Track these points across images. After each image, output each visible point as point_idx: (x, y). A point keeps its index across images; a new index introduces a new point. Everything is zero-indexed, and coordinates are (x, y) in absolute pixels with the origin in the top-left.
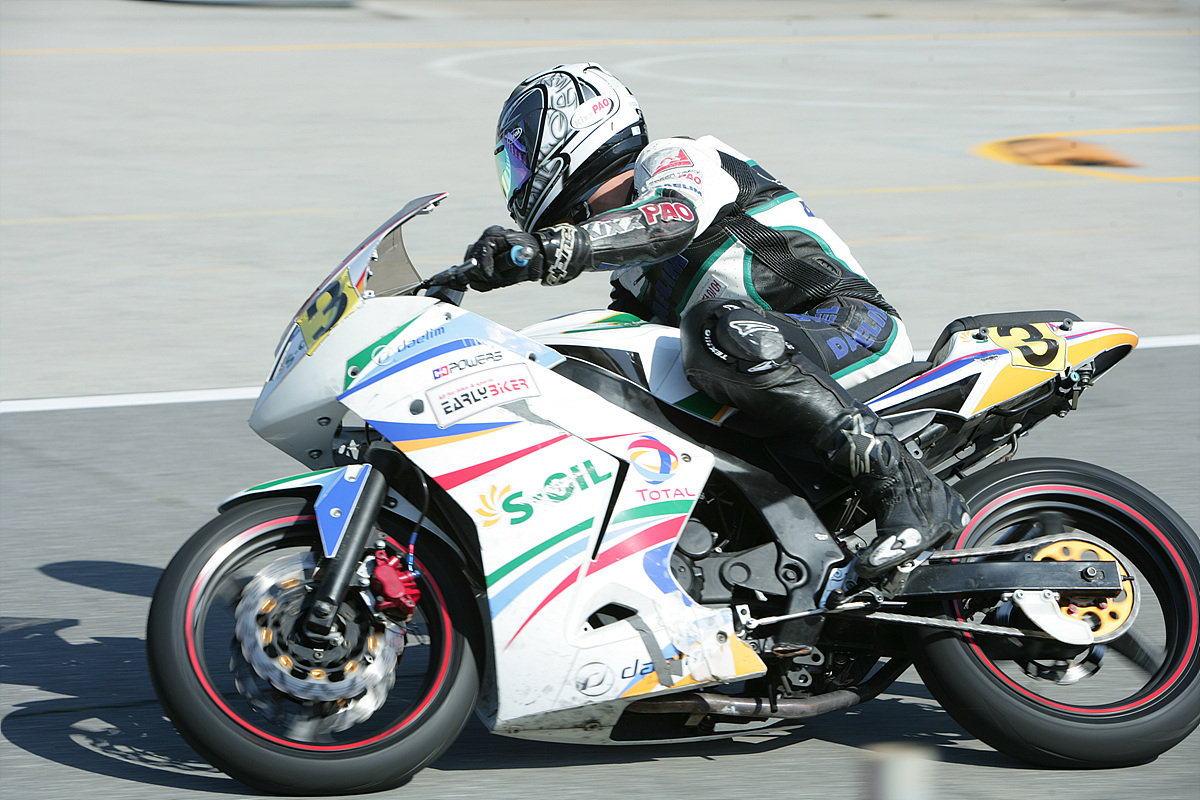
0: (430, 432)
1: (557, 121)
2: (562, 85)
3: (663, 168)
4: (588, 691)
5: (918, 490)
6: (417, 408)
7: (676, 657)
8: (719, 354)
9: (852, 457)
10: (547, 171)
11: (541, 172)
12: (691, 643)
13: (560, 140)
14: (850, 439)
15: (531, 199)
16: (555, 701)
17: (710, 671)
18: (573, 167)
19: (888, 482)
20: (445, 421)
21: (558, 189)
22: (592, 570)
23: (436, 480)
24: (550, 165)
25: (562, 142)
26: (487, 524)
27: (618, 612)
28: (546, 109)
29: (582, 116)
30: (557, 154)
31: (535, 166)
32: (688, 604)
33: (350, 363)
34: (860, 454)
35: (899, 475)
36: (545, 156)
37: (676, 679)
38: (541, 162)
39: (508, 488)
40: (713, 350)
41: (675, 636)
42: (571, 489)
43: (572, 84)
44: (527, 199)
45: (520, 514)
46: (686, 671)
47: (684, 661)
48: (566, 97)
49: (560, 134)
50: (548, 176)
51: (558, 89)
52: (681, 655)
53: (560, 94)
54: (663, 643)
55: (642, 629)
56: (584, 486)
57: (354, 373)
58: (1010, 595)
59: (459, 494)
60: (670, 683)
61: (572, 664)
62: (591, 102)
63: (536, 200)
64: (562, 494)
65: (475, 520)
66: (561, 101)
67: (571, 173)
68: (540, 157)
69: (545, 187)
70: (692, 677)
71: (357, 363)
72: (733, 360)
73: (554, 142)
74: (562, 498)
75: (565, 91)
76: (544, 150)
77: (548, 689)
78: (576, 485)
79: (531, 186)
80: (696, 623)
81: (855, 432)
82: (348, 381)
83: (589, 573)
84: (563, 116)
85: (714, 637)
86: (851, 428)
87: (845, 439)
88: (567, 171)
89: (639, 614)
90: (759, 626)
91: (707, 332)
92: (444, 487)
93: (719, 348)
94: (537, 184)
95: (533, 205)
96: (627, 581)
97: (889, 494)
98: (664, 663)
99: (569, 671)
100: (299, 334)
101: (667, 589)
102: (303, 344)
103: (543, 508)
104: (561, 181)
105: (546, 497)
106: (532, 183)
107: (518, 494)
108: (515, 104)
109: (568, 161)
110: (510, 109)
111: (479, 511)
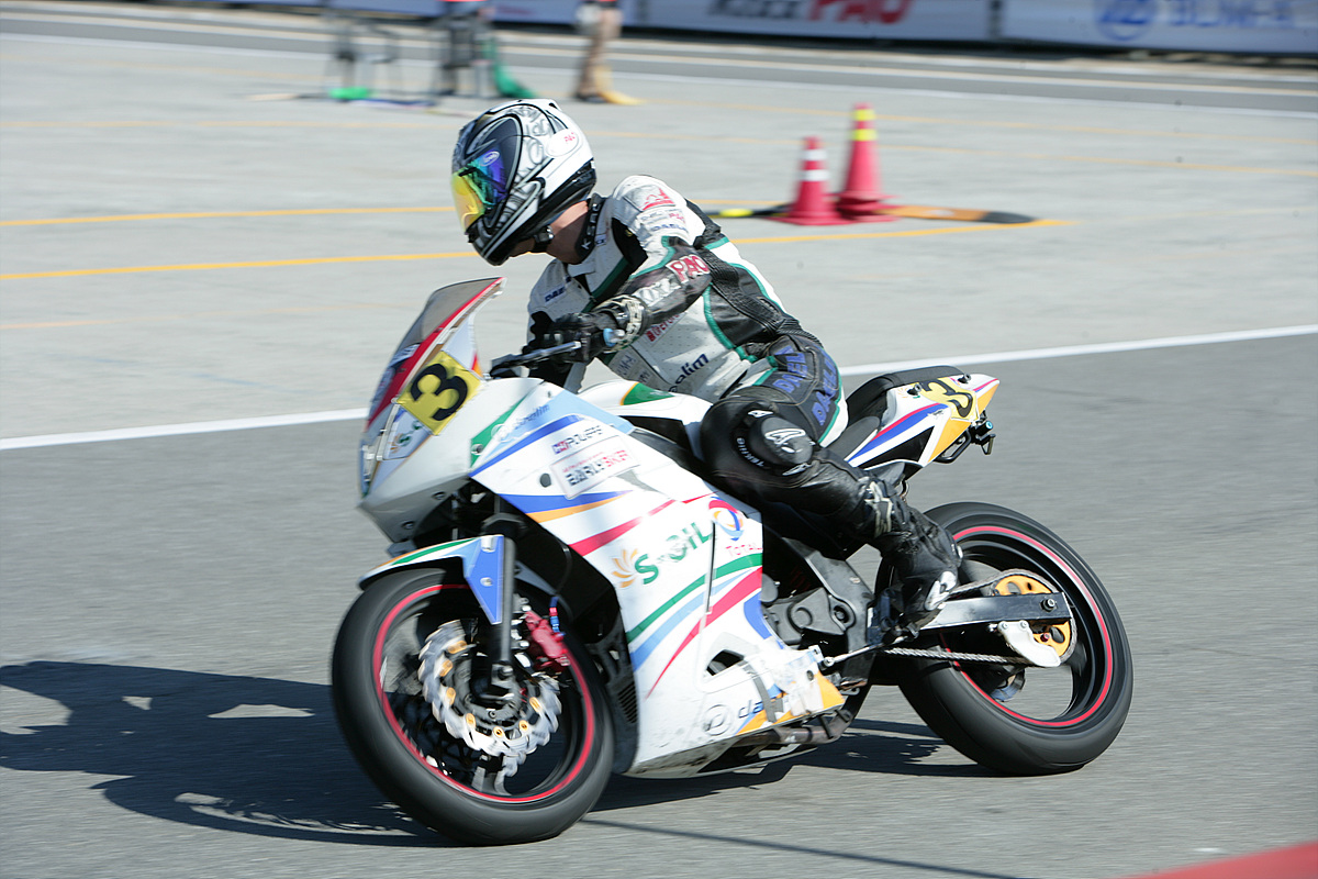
0: (560, 503)
1: (534, 148)
2: (533, 115)
3: (651, 205)
4: (712, 731)
5: (931, 536)
6: (545, 481)
7: (779, 695)
8: (754, 461)
9: (878, 523)
10: (523, 193)
11: (517, 194)
12: (789, 682)
13: (537, 164)
14: (875, 507)
15: (503, 219)
16: (684, 742)
17: (804, 705)
18: (548, 192)
19: (905, 535)
20: (571, 493)
21: (532, 210)
22: (710, 620)
23: (576, 548)
24: (527, 188)
25: (539, 168)
26: (625, 584)
27: (727, 659)
28: (522, 136)
29: (554, 144)
30: (533, 179)
31: (511, 187)
32: (782, 648)
33: (474, 441)
34: (883, 518)
35: (912, 526)
36: (522, 179)
37: (779, 715)
38: (518, 184)
39: (635, 552)
40: (749, 457)
41: (777, 677)
42: (685, 549)
43: (543, 116)
44: (499, 218)
45: (649, 575)
46: (786, 708)
47: (784, 699)
48: (541, 128)
49: (538, 160)
50: (524, 197)
51: (531, 119)
52: (782, 692)
53: (534, 124)
54: (768, 685)
55: (749, 669)
56: (695, 547)
57: (478, 450)
58: (995, 626)
59: (594, 558)
60: (774, 720)
61: (701, 707)
62: (561, 134)
63: (509, 219)
64: (679, 554)
65: (612, 582)
66: (537, 130)
67: (546, 195)
68: (517, 179)
69: (519, 208)
70: (791, 713)
71: (479, 443)
72: (769, 466)
73: (532, 166)
74: (680, 558)
75: (538, 121)
76: (521, 173)
77: (680, 732)
78: (689, 545)
79: (504, 206)
80: (790, 664)
81: (877, 500)
82: (474, 459)
83: (707, 625)
84: (538, 142)
85: (805, 676)
86: (872, 497)
87: (870, 508)
88: (542, 195)
89: (745, 659)
90: (835, 663)
91: (742, 441)
92: (580, 553)
93: (754, 457)
94: (511, 205)
95: (504, 224)
96: (735, 629)
97: (907, 544)
98: (770, 701)
99: (699, 714)
100: (406, 414)
101: (765, 635)
102: (418, 424)
103: (666, 568)
104: (535, 203)
105: (667, 559)
106: (505, 203)
107: (645, 557)
108: (485, 130)
109: (543, 185)
110: (481, 135)
111: (615, 573)
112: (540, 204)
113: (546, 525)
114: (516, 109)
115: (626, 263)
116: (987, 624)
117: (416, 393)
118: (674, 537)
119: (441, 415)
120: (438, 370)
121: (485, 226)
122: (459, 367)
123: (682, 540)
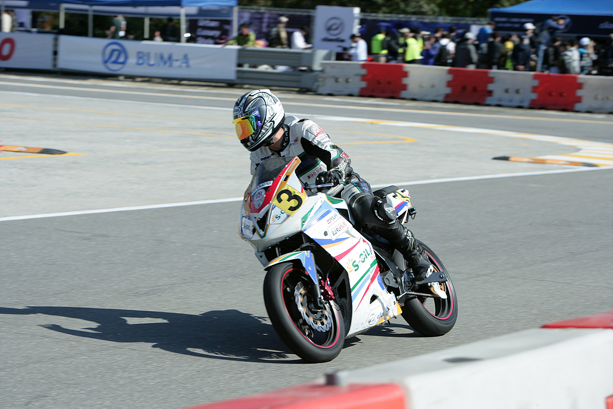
0: (330, 242)
1: (270, 110)
3: (318, 133)
4: (371, 323)
8: (380, 218)
9: (409, 245)
10: (267, 126)
11: (265, 127)
12: (390, 305)
13: (272, 116)
14: (410, 240)
15: (260, 136)
16: (363, 327)
17: (393, 313)
18: (275, 125)
20: (334, 238)
23: (336, 258)
24: (268, 124)
26: (350, 272)
27: (374, 298)
28: (266, 105)
30: (271, 121)
31: (263, 124)
32: (387, 293)
33: (302, 219)
37: (387, 317)
38: (266, 123)
39: (352, 260)
40: (378, 217)
41: (387, 304)
42: (364, 259)
45: (356, 268)
46: (389, 315)
47: (388, 311)
48: (271, 102)
49: (272, 114)
50: (268, 128)
51: (267, 98)
52: (388, 309)
54: (385, 306)
55: (380, 301)
56: (367, 258)
57: (304, 222)
58: (430, 284)
59: (341, 262)
60: (386, 319)
61: (368, 315)
63: (262, 136)
65: (347, 271)
67: (275, 127)
68: (266, 121)
71: (304, 220)
72: (385, 221)
73: (270, 117)
74: (363, 262)
75: (270, 99)
76: (267, 119)
77: (362, 324)
78: (365, 257)
79: (261, 131)
80: (390, 299)
81: (410, 237)
82: (303, 225)
83: (370, 285)
84: (271, 107)
85: (393, 303)
89: (379, 297)
90: (399, 299)
91: (376, 211)
92: (337, 260)
93: (380, 217)
94: (263, 131)
95: (260, 138)
96: (376, 287)
98: (385, 312)
99: (367, 317)
100: (276, 207)
101: (383, 289)
102: (283, 212)
103: (360, 265)
104: (271, 130)
105: (361, 262)
106: (261, 130)
107: (355, 261)
108: (252, 103)
109: (274, 124)
110: (250, 104)
111: (348, 267)
112: (273, 130)
113: (327, 250)
114: (261, 94)
115: (305, 153)
116: (427, 283)
117: (280, 201)
118: (362, 254)
119: (292, 209)
120: (287, 192)
121: (252, 138)
122: (296, 191)
123: (363, 256)
